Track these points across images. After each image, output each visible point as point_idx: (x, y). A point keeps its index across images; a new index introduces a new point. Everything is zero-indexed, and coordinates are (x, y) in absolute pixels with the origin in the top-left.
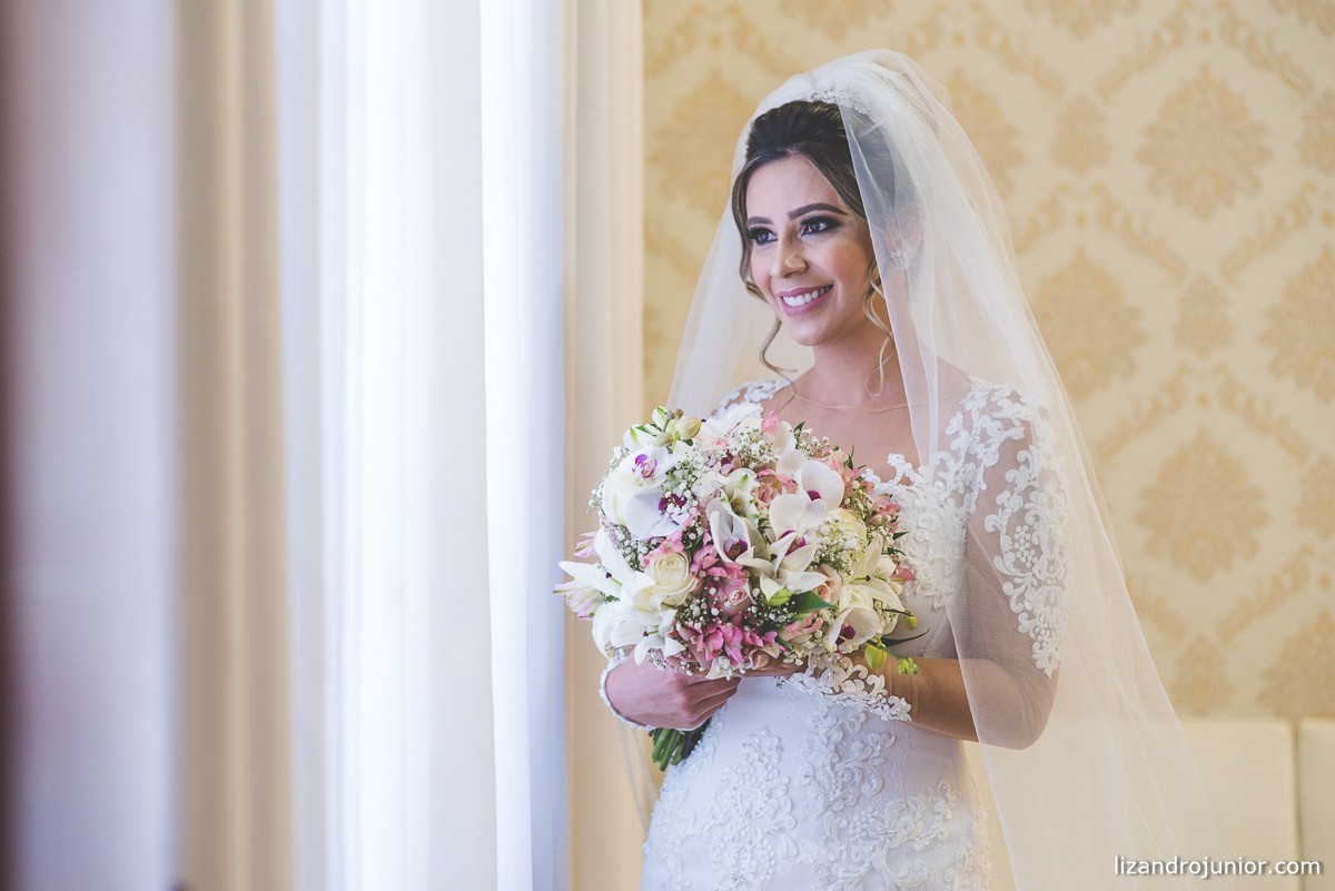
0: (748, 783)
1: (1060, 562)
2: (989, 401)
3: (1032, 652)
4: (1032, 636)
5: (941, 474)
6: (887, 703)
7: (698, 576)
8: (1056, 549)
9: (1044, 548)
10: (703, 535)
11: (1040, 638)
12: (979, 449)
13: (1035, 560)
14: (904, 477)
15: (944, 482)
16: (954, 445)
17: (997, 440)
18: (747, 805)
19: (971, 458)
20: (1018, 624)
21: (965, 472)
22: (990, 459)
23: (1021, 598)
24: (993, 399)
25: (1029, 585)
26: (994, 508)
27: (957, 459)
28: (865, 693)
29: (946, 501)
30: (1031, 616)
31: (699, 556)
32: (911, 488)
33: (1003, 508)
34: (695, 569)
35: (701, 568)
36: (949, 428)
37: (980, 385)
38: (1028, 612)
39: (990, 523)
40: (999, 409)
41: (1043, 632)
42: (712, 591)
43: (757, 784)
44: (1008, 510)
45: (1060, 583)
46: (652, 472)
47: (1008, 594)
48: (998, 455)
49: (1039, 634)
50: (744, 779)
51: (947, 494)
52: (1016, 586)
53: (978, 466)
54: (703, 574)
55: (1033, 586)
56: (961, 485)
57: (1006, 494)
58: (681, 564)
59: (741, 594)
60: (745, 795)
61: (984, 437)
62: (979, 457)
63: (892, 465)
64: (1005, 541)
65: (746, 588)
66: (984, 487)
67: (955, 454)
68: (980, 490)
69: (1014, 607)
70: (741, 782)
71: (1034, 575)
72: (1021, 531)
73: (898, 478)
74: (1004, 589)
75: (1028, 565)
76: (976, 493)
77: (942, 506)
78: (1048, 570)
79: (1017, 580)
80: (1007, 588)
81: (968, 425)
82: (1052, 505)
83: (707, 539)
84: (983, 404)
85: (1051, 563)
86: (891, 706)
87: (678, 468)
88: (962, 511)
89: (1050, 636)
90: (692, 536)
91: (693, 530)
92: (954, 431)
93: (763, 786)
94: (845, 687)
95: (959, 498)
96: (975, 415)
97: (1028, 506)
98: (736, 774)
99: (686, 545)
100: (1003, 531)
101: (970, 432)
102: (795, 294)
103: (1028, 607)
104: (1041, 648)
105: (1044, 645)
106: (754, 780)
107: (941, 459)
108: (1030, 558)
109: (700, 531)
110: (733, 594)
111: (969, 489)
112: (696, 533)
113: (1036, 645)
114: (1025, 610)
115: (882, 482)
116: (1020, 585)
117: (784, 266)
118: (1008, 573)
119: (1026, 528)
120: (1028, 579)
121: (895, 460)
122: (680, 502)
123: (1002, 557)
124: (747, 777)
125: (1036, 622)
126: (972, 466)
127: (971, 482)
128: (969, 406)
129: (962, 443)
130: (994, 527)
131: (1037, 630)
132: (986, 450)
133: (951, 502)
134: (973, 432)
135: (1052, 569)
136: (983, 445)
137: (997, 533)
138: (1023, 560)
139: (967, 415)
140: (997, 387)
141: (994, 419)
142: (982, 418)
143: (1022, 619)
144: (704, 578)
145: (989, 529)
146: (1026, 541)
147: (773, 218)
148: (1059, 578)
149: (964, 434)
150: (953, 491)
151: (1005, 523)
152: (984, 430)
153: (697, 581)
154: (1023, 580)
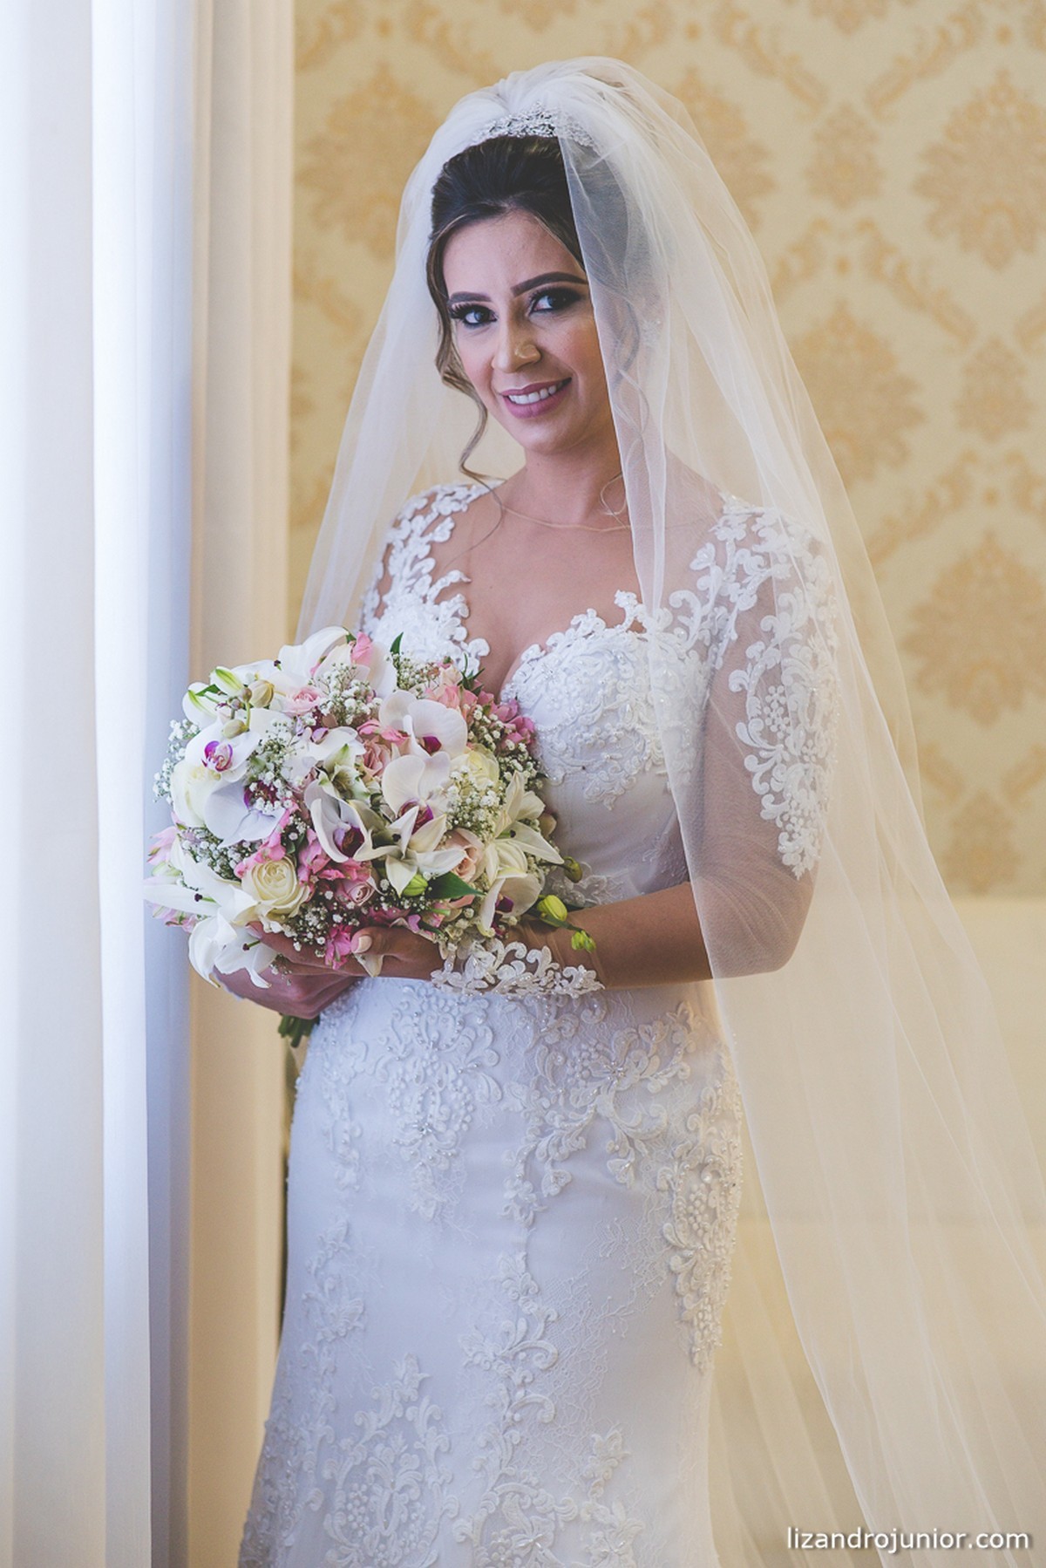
0: (435, 1007)
1: (823, 736)
2: (749, 531)
3: (778, 844)
4: (780, 824)
5: (682, 619)
6: (563, 977)
7: (310, 883)
8: (818, 719)
9: (803, 717)
10: (306, 833)
11: (789, 827)
12: (733, 589)
13: (790, 730)
14: (635, 621)
15: (687, 629)
16: (702, 583)
17: (754, 582)
18: (434, 1035)
19: (722, 600)
20: (761, 808)
21: (713, 618)
22: (745, 600)
23: (767, 776)
24: (754, 529)
25: (779, 761)
26: (743, 663)
27: (705, 601)
28: (529, 975)
29: (687, 653)
30: (779, 798)
31: (307, 859)
32: (644, 635)
33: (754, 663)
34: (304, 875)
35: (311, 873)
36: (695, 561)
37: (735, 507)
38: (774, 794)
39: (736, 680)
40: (759, 540)
41: (794, 820)
42: (329, 895)
43: (447, 1009)
44: (760, 666)
45: (821, 762)
46: (229, 762)
47: (750, 769)
48: (755, 597)
49: (789, 821)
50: (429, 1003)
51: (690, 644)
52: (762, 761)
53: (730, 611)
54: (315, 879)
55: (783, 761)
56: (707, 634)
57: (759, 646)
58: (286, 870)
59: (365, 890)
60: (432, 1022)
61: (741, 574)
62: (731, 599)
63: (620, 605)
64: (753, 705)
65: (371, 881)
66: (735, 636)
67: (703, 597)
68: (730, 640)
69: (758, 787)
70: (425, 1007)
71: (786, 748)
72: (775, 694)
73: (628, 622)
74: (746, 763)
75: (780, 735)
76: (726, 642)
77: (683, 660)
78: (805, 744)
79: (763, 754)
80: (750, 763)
81: (720, 561)
82: (817, 664)
83: (311, 838)
84: (741, 534)
85: (810, 735)
86: (570, 979)
87: (260, 752)
88: (707, 667)
89: (805, 826)
90: (293, 836)
91: (293, 828)
92: (702, 567)
93: (455, 1012)
94: (501, 974)
95: (703, 650)
96: (730, 548)
97: (786, 661)
98: (419, 995)
99: (287, 848)
100: (751, 691)
101: (723, 568)
102: (526, 392)
103: (776, 789)
104: (790, 839)
105: (795, 836)
106: (442, 1003)
107: (684, 601)
108: (783, 727)
109: (301, 829)
110: (356, 892)
111: (716, 639)
112: (297, 832)
113: (783, 836)
114: (770, 792)
115: (608, 626)
116: (767, 760)
117: (513, 357)
118: (755, 745)
119: (781, 690)
120: (778, 751)
121: (623, 599)
122: (271, 795)
123: (747, 723)
124: (433, 1000)
125: (783, 806)
126: (723, 610)
127: (720, 631)
128: (722, 534)
129: (712, 582)
130: (741, 685)
131: (786, 818)
132: (740, 591)
133: (695, 656)
134: (727, 569)
135: (810, 743)
136: (738, 585)
137: (743, 693)
138: (774, 729)
139: (720, 545)
140: (758, 510)
141: (753, 554)
142: (738, 554)
143: (767, 802)
144: (317, 883)
145: (734, 688)
146: (780, 705)
147: (490, 293)
148: (820, 756)
149: (715, 570)
150: (698, 641)
151: (754, 682)
152: (740, 567)
153: (309, 890)
154: (771, 754)
